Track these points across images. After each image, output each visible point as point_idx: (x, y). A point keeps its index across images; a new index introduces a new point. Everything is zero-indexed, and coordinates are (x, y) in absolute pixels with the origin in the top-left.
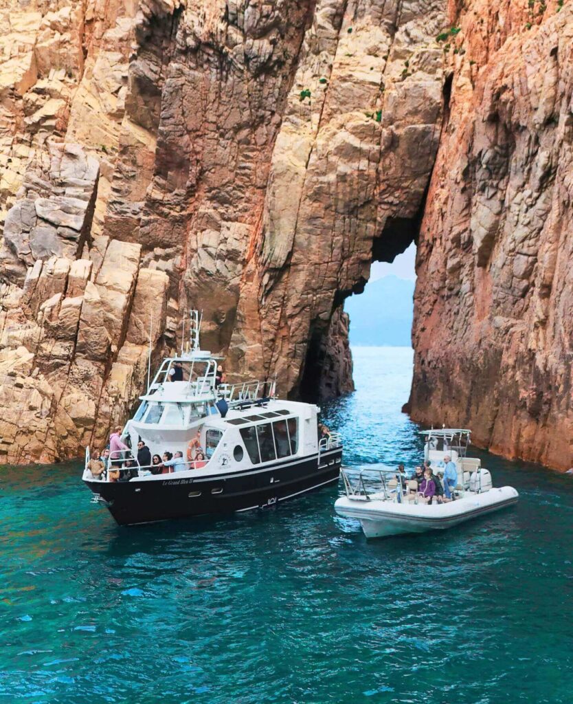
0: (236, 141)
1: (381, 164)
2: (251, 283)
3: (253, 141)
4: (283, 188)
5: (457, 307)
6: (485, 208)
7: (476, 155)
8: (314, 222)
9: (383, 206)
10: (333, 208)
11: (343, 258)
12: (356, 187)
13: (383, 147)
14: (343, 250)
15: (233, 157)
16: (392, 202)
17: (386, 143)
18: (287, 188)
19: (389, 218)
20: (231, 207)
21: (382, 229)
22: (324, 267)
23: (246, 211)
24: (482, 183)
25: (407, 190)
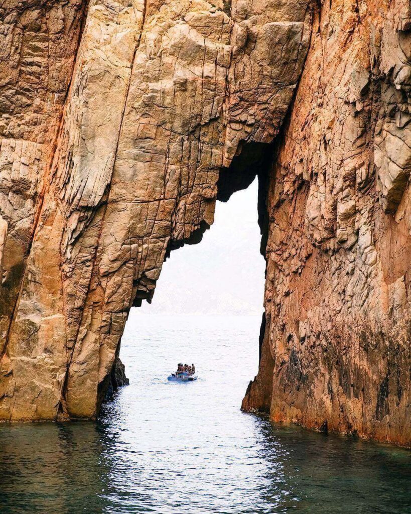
0: (20, 25)
1: (231, 70)
2: (50, 228)
3: (44, 27)
4: (99, 97)
5: (351, 265)
6: (397, 139)
7: (386, 72)
8: (142, 145)
9: (234, 126)
10: (168, 126)
11: (180, 195)
12: (199, 98)
13: (235, 48)
14: (180, 184)
15: (17, 48)
16: (246, 121)
17: (240, 43)
18: (106, 97)
19: (242, 142)
20: (14, 119)
21: (232, 157)
22: (153, 205)
23: (35, 124)
24: (391, 107)
25: (266, 106)
